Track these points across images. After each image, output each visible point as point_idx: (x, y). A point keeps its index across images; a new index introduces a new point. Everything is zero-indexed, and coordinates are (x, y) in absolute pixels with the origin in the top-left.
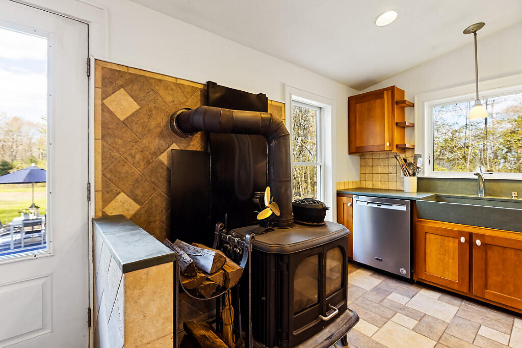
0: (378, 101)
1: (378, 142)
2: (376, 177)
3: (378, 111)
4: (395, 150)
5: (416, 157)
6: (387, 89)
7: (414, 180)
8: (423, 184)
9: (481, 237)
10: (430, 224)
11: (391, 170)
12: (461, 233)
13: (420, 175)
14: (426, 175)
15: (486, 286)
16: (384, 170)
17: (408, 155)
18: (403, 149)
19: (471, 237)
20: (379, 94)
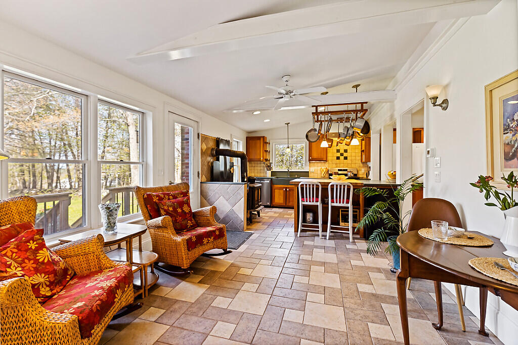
0: (259, 141)
1: (258, 157)
2: (256, 171)
3: (258, 145)
4: (264, 161)
5: (270, 164)
6: (262, 137)
7: (270, 172)
8: (273, 173)
9: (289, 188)
10: (276, 186)
11: (262, 168)
12: (284, 188)
13: (272, 170)
14: (274, 170)
15: (289, 202)
16: (259, 168)
17: (268, 162)
18: (266, 160)
19: (286, 188)
20: (259, 138)
